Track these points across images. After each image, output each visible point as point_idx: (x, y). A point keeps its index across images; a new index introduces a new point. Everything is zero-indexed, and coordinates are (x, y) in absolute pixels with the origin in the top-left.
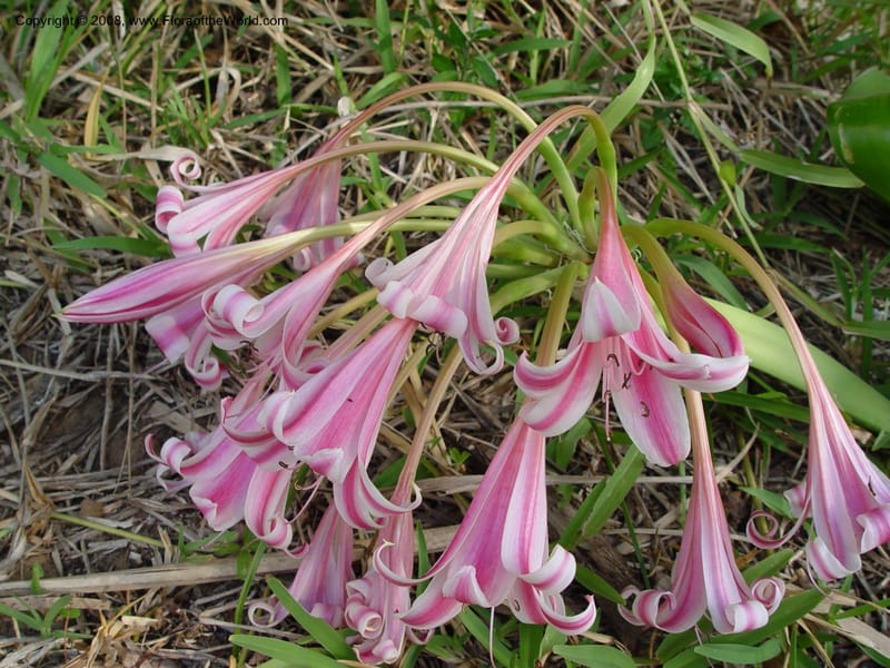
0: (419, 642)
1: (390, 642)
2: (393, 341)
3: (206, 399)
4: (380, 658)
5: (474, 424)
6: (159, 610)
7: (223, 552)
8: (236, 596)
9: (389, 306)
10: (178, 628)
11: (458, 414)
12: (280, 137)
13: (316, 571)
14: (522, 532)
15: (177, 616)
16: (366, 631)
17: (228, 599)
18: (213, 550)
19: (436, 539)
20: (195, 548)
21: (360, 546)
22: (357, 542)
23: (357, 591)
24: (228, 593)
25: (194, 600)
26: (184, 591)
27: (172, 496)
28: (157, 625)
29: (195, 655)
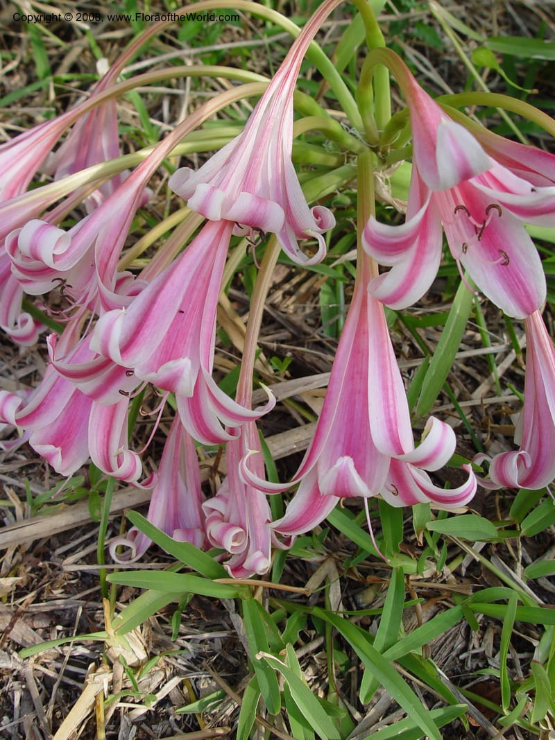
0: (285, 548)
1: (259, 554)
2: (211, 247)
3: (25, 358)
4: (252, 570)
5: (284, 334)
6: (22, 567)
7: (73, 499)
8: (93, 539)
9: (202, 211)
10: (43, 581)
11: (267, 328)
12: (48, 106)
13: (168, 499)
14: (387, 414)
15: (40, 569)
16: (232, 547)
17: (86, 543)
18: (62, 499)
19: (276, 446)
20: (45, 499)
21: (205, 466)
22: (201, 463)
23: (213, 510)
24: (87, 536)
25: (54, 550)
26: (42, 543)
27: (11, 455)
28: (22, 582)
29: (66, 604)
